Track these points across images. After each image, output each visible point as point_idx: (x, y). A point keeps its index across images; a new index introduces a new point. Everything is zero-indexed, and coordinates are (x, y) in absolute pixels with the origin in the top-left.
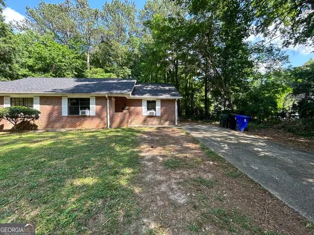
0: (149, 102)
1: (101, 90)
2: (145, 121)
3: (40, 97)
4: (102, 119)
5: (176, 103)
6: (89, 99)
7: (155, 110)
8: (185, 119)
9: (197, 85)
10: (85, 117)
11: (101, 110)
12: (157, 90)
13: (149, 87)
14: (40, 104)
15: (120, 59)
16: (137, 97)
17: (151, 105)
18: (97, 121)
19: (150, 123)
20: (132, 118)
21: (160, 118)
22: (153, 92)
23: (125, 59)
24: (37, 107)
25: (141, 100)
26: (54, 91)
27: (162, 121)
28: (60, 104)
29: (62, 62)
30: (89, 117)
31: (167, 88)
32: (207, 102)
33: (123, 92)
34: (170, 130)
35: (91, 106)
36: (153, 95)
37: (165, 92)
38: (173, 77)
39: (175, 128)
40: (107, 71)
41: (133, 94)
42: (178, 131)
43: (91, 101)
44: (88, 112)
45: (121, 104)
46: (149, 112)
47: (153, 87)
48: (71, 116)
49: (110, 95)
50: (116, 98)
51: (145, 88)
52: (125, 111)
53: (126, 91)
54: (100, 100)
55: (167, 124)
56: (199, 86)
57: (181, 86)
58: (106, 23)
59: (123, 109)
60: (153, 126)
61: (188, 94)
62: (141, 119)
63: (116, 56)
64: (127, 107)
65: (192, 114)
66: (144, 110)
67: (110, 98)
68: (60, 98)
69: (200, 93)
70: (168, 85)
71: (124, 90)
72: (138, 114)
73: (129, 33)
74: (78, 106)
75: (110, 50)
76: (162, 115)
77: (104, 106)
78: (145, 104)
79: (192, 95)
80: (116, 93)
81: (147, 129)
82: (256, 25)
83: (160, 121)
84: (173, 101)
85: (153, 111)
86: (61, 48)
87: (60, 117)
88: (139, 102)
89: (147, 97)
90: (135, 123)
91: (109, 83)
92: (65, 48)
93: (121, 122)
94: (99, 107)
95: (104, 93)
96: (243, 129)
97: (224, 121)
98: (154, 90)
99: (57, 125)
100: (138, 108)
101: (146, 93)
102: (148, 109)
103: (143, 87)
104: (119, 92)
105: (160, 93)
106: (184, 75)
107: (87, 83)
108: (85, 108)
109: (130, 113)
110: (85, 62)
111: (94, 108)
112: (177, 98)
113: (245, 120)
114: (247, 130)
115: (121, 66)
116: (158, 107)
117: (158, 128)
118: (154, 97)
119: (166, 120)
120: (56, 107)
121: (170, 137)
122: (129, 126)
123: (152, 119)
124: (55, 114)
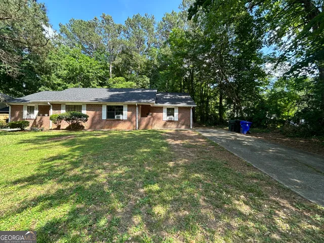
0: (168, 109)
1: (131, 100)
2: (165, 125)
3: (87, 105)
4: (132, 123)
5: (191, 110)
6: (122, 107)
7: (174, 116)
8: (199, 124)
9: (212, 92)
10: (119, 120)
11: (132, 115)
12: (175, 99)
13: (169, 96)
14: (87, 110)
15: (139, 67)
16: (159, 105)
17: (170, 112)
18: (128, 124)
19: (169, 126)
20: (155, 122)
21: (178, 122)
22: (172, 101)
23: (144, 68)
24: (84, 112)
25: (162, 107)
26: (96, 100)
27: (179, 126)
28: (101, 110)
29: (89, 72)
30: (122, 120)
31: (184, 97)
32: (222, 109)
33: (149, 101)
34: (187, 132)
35: (124, 112)
36: (172, 104)
37: (182, 100)
38: (189, 85)
39: (190, 131)
40: (127, 80)
41: (156, 103)
42: (192, 133)
43: (124, 109)
44: (121, 117)
45: (146, 111)
46: (168, 117)
47: (171, 96)
48: (109, 119)
49: (139, 104)
50: (142, 105)
51: (165, 97)
52: (149, 116)
53: (150, 100)
54: (131, 107)
55: (183, 128)
56: (215, 93)
57: (197, 94)
58: (127, 35)
59: (148, 114)
60: (172, 129)
61: (203, 101)
62: (163, 123)
63: (135, 66)
64: (151, 113)
65: (206, 121)
66: (164, 116)
67: (138, 105)
68: (101, 106)
69: (215, 100)
70: (185, 94)
71: (149, 99)
72: (159, 119)
73: (147, 43)
74: (114, 112)
75: (130, 60)
76: (180, 120)
77: (134, 113)
78: (165, 111)
79: (207, 102)
80: (144, 102)
81: (168, 131)
82: (268, 37)
83: (178, 125)
84: (189, 108)
85: (172, 117)
86: (89, 60)
87: (100, 120)
88: (160, 110)
89: (167, 105)
90: (157, 126)
91: (135, 93)
92: (92, 61)
93: (147, 125)
94: (130, 113)
95: (134, 102)
96: (245, 132)
97: (232, 126)
98: (173, 99)
99: (98, 126)
100: (160, 114)
101: (166, 102)
102: (168, 115)
103: (163, 96)
104: (145, 101)
105: (178, 101)
106: (199, 83)
107: (118, 93)
108: (119, 114)
109: (154, 118)
110: (108, 71)
111: (126, 114)
112: (192, 106)
113: (247, 125)
114: (248, 133)
115: (141, 74)
116: (176, 114)
117: (176, 131)
118: (173, 105)
119: (183, 125)
120: (98, 112)
121: (186, 136)
122: (153, 128)
123: (171, 123)
124: (97, 118)
